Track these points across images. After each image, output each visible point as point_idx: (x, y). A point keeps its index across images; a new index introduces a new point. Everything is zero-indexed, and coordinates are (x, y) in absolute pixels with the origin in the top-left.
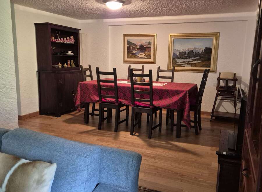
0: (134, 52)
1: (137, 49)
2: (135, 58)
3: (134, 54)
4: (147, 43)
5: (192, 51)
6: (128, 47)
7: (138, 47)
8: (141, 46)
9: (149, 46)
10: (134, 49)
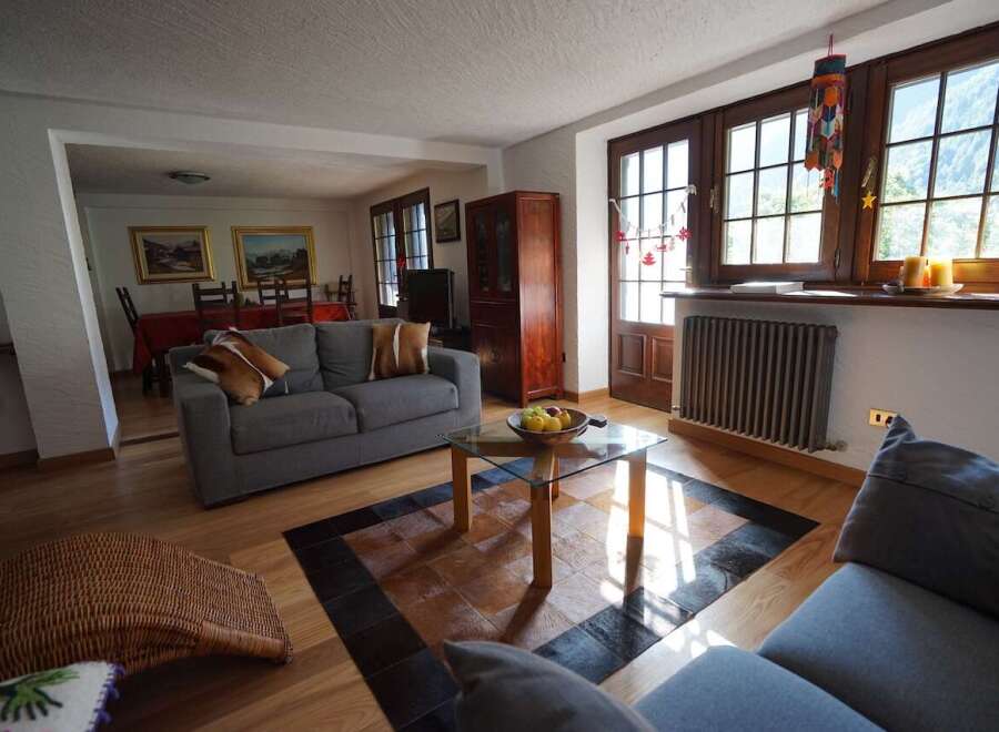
0: (165, 261)
1: (170, 255)
2: (169, 272)
3: (164, 265)
4: (190, 244)
5: (277, 256)
6: (146, 252)
7: (171, 251)
8: (179, 249)
9: (195, 249)
10: (162, 255)
